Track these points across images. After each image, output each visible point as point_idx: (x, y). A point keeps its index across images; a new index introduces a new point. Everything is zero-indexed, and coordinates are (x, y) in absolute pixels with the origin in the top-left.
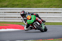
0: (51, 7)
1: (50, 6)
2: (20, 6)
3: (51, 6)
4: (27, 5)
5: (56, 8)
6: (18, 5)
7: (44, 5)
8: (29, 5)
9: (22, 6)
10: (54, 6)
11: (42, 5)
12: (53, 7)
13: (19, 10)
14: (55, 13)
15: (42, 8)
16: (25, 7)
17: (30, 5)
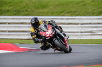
0: (62, 14)
1: (60, 13)
2: (12, 13)
3: (62, 12)
4: (23, 11)
5: (71, 15)
6: (8, 11)
7: (51, 11)
8: (26, 11)
9: (15, 13)
10: (68, 13)
11: (48, 10)
12: (66, 14)
13: (9, 19)
14: (69, 24)
15: (48, 15)
16: (19, 15)
17: (28, 12)
